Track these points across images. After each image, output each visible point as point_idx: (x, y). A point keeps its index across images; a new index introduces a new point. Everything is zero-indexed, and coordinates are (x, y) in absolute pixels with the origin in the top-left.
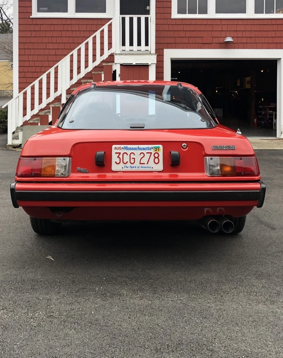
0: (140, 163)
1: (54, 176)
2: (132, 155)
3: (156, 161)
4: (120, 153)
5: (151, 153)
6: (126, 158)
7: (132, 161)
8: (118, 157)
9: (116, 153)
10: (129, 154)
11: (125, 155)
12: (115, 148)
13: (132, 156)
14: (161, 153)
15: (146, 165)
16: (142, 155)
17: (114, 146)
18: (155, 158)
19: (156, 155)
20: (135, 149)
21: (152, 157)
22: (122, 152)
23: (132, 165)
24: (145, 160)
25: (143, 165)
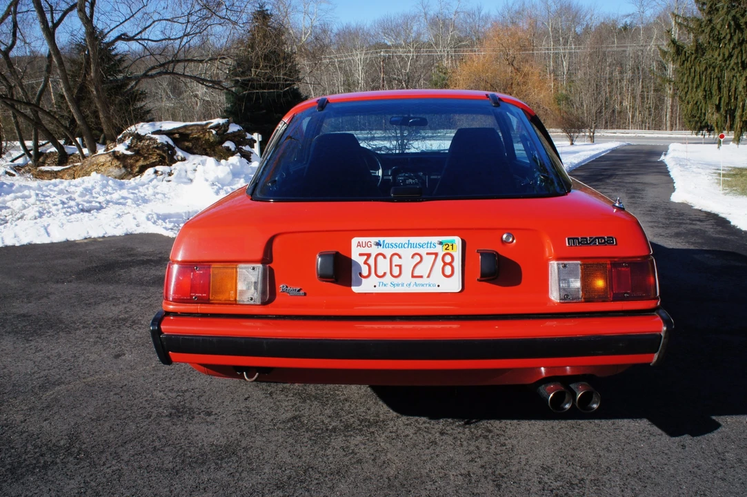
0: (413, 276)
1: (235, 303)
2: (396, 258)
3: (448, 270)
4: (369, 255)
5: (436, 254)
6: (383, 266)
7: (396, 271)
8: (365, 263)
9: (361, 255)
10: (388, 257)
11: (380, 258)
12: (359, 245)
13: (396, 260)
14: (457, 253)
15: (424, 280)
16: (417, 258)
17: (355, 241)
18: (445, 264)
19: (448, 259)
20: (402, 246)
21: (439, 263)
22: (374, 251)
23: (396, 281)
24: (422, 270)
25: (418, 281)
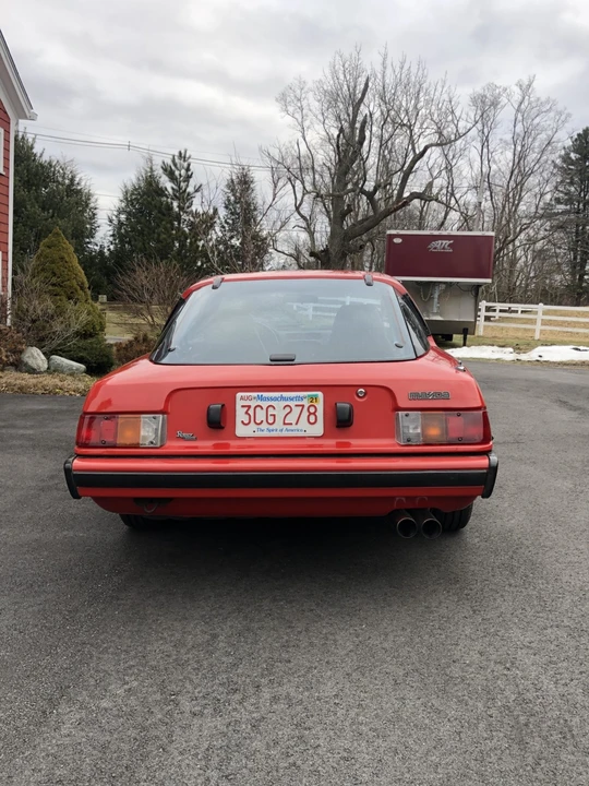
0: (285, 424)
1: (137, 446)
2: (270, 409)
3: (312, 419)
4: (249, 407)
5: (303, 406)
6: (261, 415)
7: (271, 420)
8: (247, 413)
9: (243, 406)
10: (265, 408)
11: (258, 409)
12: (242, 398)
13: (271, 411)
14: (320, 406)
15: (293, 427)
16: (288, 410)
17: (239, 395)
18: (310, 414)
19: (312, 410)
20: (276, 399)
21: (305, 413)
22: (253, 404)
23: (271, 427)
24: (292, 418)
25: (289, 427)
